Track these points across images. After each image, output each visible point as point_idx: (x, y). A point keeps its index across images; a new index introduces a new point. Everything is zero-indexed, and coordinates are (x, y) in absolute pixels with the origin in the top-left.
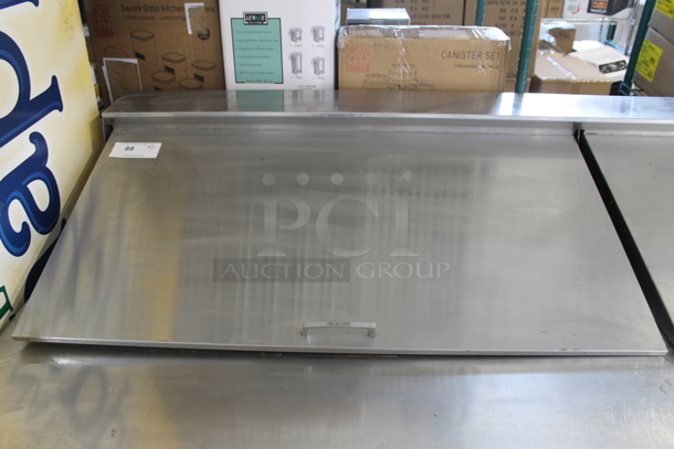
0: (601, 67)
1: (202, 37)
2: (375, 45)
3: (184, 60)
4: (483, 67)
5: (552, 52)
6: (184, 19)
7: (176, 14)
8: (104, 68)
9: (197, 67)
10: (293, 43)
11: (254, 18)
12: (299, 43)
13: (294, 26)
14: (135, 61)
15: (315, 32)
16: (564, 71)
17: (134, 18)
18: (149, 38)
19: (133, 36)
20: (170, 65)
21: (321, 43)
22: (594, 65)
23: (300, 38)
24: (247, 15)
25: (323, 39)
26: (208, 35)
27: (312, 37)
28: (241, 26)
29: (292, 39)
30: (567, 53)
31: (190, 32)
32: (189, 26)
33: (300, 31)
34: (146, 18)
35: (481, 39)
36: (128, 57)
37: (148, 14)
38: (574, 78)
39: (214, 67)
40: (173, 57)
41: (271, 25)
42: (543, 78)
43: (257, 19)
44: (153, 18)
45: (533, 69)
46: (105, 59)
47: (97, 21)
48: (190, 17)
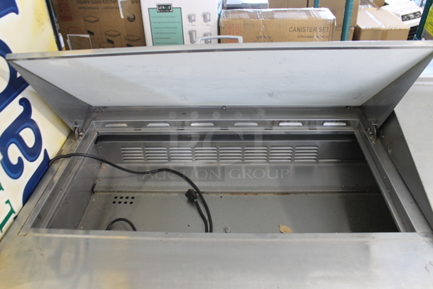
0: (403, 17)
1: (131, 20)
2: (244, 24)
3: (119, 35)
4: (318, 37)
5: (370, 6)
6: (118, 8)
7: (113, 5)
8: (68, 41)
9: (128, 40)
10: (190, 24)
11: (163, 8)
12: (194, 23)
13: (190, 12)
14: (88, 36)
15: (204, 16)
16: (377, 21)
17: (85, 8)
18: (96, 21)
19: (85, 20)
20: (110, 38)
21: (209, 23)
22: (398, 15)
23: (195, 20)
24: (159, 6)
25: (210, 20)
26: (134, 18)
27: (203, 19)
28: (155, 13)
29: (189, 21)
30: (380, 7)
31: (122, 17)
32: (121, 13)
33: (195, 15)
34: (93, 8)
35: (316, 18)
36: (83, 34)
37: (94, 5)
38: (383, 27)
39: (139, 39)
40: (112, 33)
41: (175, 12)
42: (363, 27)
43: (166, 8)
44: (98, 9)
45: (356, 22)
46: (68, 35)
47: (61, 11)
48: (122, 7)
